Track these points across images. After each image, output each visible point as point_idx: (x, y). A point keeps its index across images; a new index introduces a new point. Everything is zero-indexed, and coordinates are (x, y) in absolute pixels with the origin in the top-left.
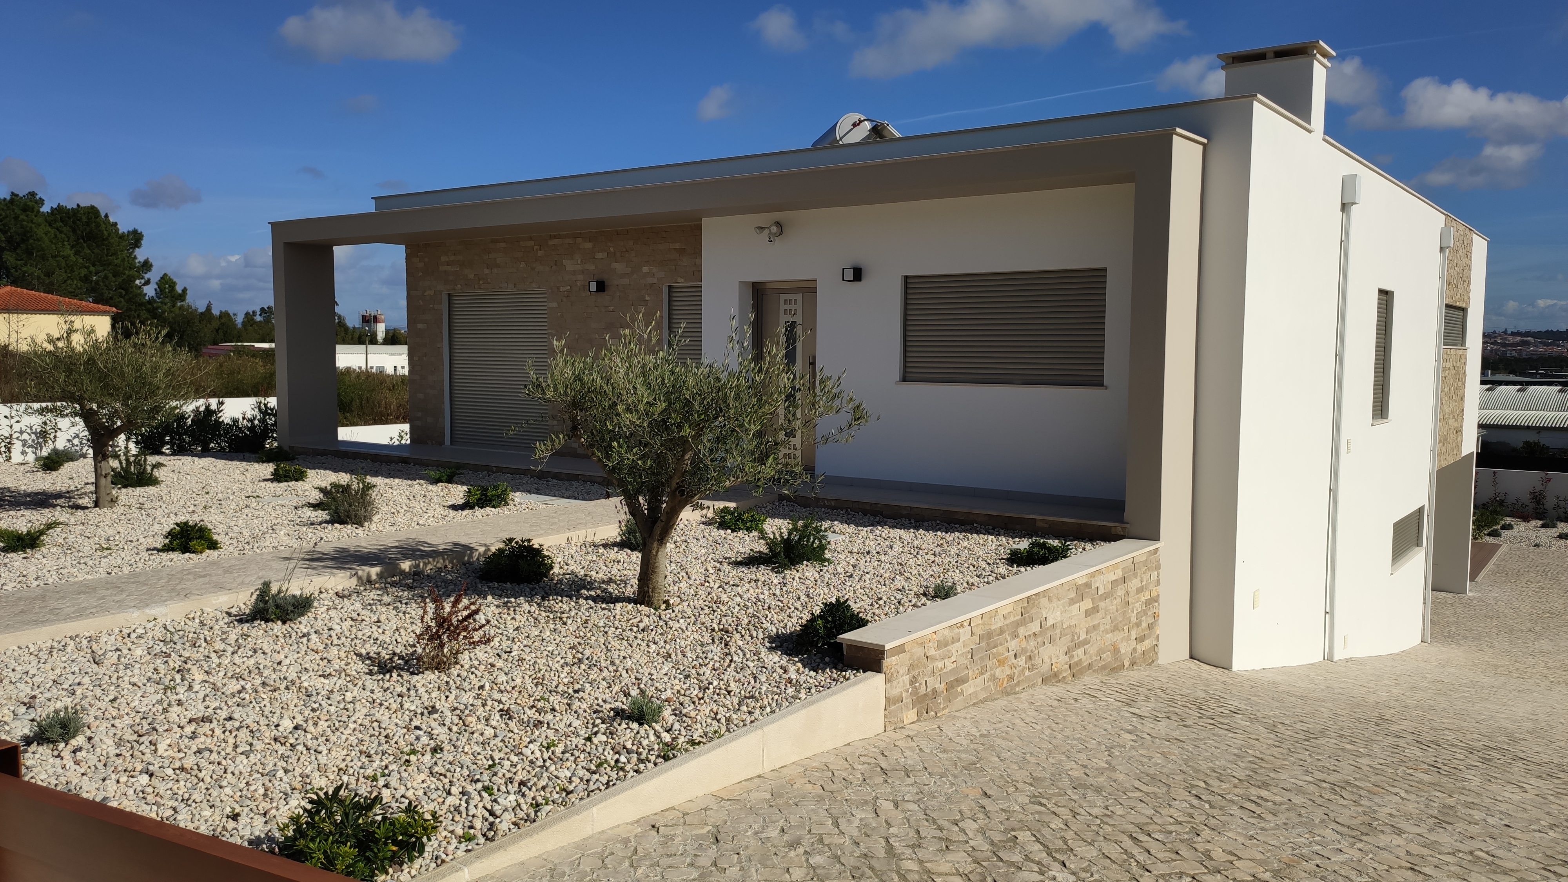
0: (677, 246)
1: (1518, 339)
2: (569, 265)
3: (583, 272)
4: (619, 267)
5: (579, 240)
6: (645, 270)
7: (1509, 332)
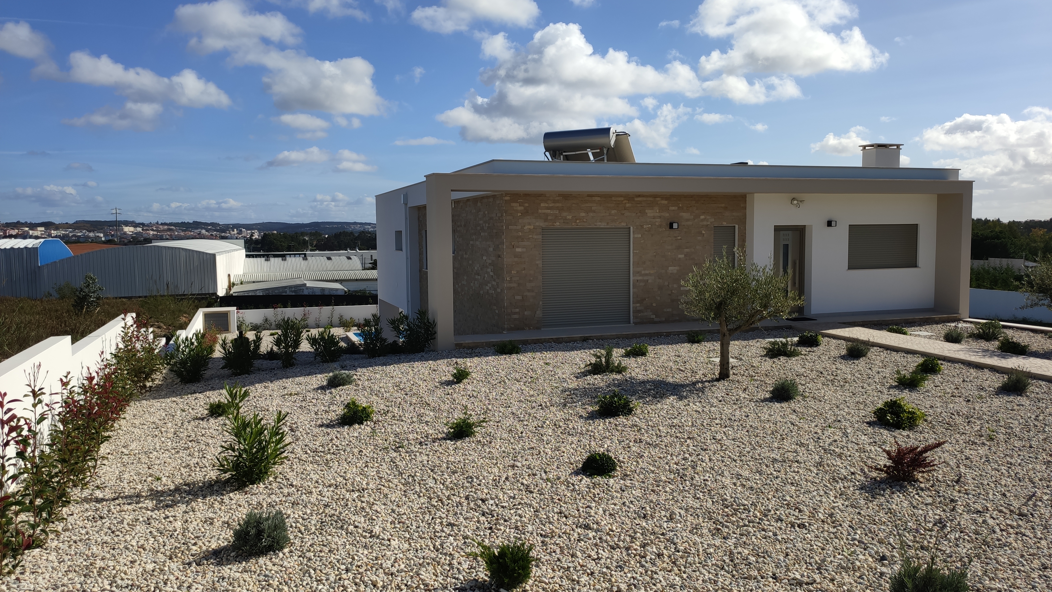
0: (723, 205)
1: (166, 227)
2: (650, 213)
3: (660, 217)
4: (685, 215)
5: (658, 199)
6: (702, 217)
7: (160, 223)
